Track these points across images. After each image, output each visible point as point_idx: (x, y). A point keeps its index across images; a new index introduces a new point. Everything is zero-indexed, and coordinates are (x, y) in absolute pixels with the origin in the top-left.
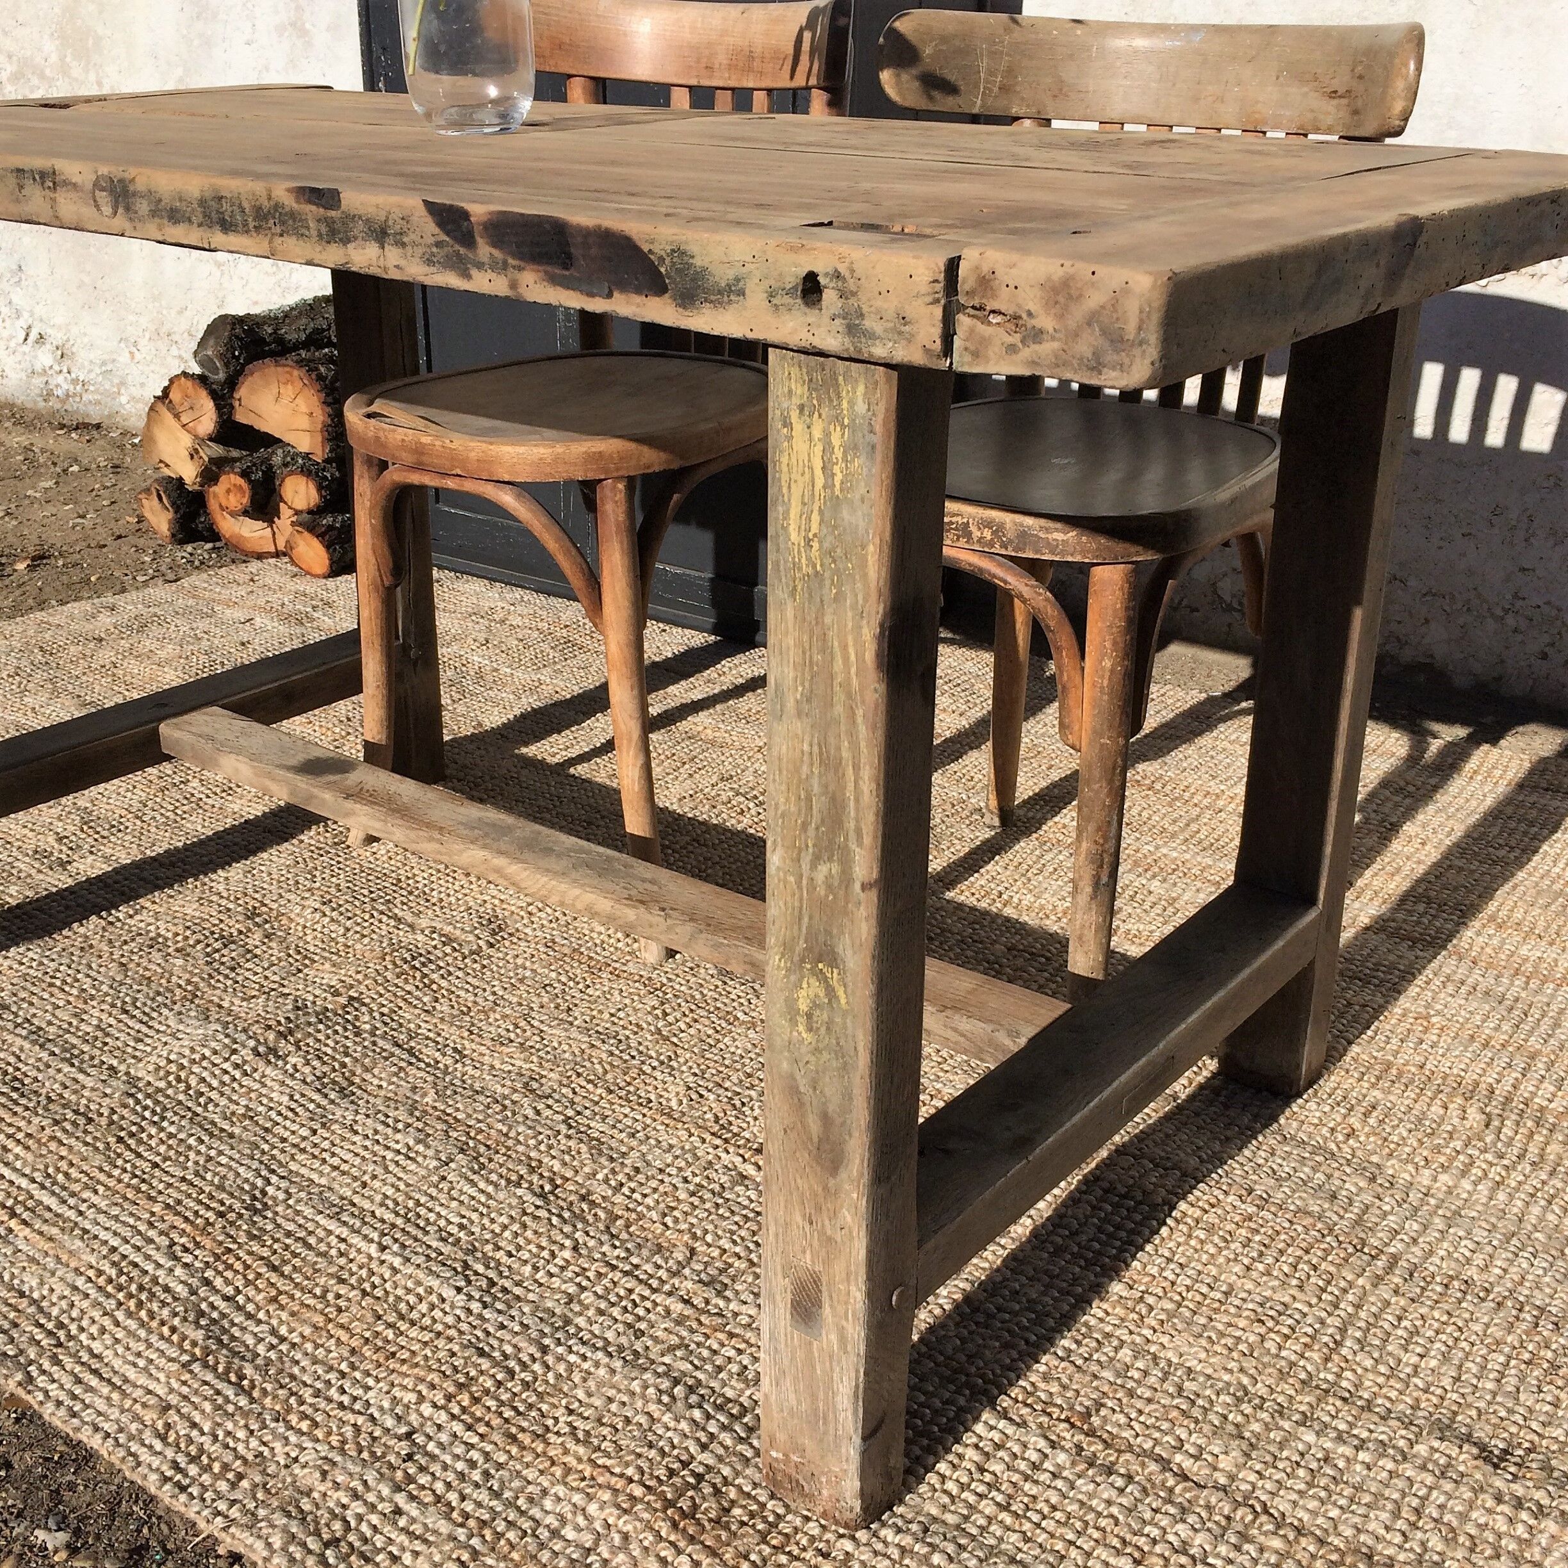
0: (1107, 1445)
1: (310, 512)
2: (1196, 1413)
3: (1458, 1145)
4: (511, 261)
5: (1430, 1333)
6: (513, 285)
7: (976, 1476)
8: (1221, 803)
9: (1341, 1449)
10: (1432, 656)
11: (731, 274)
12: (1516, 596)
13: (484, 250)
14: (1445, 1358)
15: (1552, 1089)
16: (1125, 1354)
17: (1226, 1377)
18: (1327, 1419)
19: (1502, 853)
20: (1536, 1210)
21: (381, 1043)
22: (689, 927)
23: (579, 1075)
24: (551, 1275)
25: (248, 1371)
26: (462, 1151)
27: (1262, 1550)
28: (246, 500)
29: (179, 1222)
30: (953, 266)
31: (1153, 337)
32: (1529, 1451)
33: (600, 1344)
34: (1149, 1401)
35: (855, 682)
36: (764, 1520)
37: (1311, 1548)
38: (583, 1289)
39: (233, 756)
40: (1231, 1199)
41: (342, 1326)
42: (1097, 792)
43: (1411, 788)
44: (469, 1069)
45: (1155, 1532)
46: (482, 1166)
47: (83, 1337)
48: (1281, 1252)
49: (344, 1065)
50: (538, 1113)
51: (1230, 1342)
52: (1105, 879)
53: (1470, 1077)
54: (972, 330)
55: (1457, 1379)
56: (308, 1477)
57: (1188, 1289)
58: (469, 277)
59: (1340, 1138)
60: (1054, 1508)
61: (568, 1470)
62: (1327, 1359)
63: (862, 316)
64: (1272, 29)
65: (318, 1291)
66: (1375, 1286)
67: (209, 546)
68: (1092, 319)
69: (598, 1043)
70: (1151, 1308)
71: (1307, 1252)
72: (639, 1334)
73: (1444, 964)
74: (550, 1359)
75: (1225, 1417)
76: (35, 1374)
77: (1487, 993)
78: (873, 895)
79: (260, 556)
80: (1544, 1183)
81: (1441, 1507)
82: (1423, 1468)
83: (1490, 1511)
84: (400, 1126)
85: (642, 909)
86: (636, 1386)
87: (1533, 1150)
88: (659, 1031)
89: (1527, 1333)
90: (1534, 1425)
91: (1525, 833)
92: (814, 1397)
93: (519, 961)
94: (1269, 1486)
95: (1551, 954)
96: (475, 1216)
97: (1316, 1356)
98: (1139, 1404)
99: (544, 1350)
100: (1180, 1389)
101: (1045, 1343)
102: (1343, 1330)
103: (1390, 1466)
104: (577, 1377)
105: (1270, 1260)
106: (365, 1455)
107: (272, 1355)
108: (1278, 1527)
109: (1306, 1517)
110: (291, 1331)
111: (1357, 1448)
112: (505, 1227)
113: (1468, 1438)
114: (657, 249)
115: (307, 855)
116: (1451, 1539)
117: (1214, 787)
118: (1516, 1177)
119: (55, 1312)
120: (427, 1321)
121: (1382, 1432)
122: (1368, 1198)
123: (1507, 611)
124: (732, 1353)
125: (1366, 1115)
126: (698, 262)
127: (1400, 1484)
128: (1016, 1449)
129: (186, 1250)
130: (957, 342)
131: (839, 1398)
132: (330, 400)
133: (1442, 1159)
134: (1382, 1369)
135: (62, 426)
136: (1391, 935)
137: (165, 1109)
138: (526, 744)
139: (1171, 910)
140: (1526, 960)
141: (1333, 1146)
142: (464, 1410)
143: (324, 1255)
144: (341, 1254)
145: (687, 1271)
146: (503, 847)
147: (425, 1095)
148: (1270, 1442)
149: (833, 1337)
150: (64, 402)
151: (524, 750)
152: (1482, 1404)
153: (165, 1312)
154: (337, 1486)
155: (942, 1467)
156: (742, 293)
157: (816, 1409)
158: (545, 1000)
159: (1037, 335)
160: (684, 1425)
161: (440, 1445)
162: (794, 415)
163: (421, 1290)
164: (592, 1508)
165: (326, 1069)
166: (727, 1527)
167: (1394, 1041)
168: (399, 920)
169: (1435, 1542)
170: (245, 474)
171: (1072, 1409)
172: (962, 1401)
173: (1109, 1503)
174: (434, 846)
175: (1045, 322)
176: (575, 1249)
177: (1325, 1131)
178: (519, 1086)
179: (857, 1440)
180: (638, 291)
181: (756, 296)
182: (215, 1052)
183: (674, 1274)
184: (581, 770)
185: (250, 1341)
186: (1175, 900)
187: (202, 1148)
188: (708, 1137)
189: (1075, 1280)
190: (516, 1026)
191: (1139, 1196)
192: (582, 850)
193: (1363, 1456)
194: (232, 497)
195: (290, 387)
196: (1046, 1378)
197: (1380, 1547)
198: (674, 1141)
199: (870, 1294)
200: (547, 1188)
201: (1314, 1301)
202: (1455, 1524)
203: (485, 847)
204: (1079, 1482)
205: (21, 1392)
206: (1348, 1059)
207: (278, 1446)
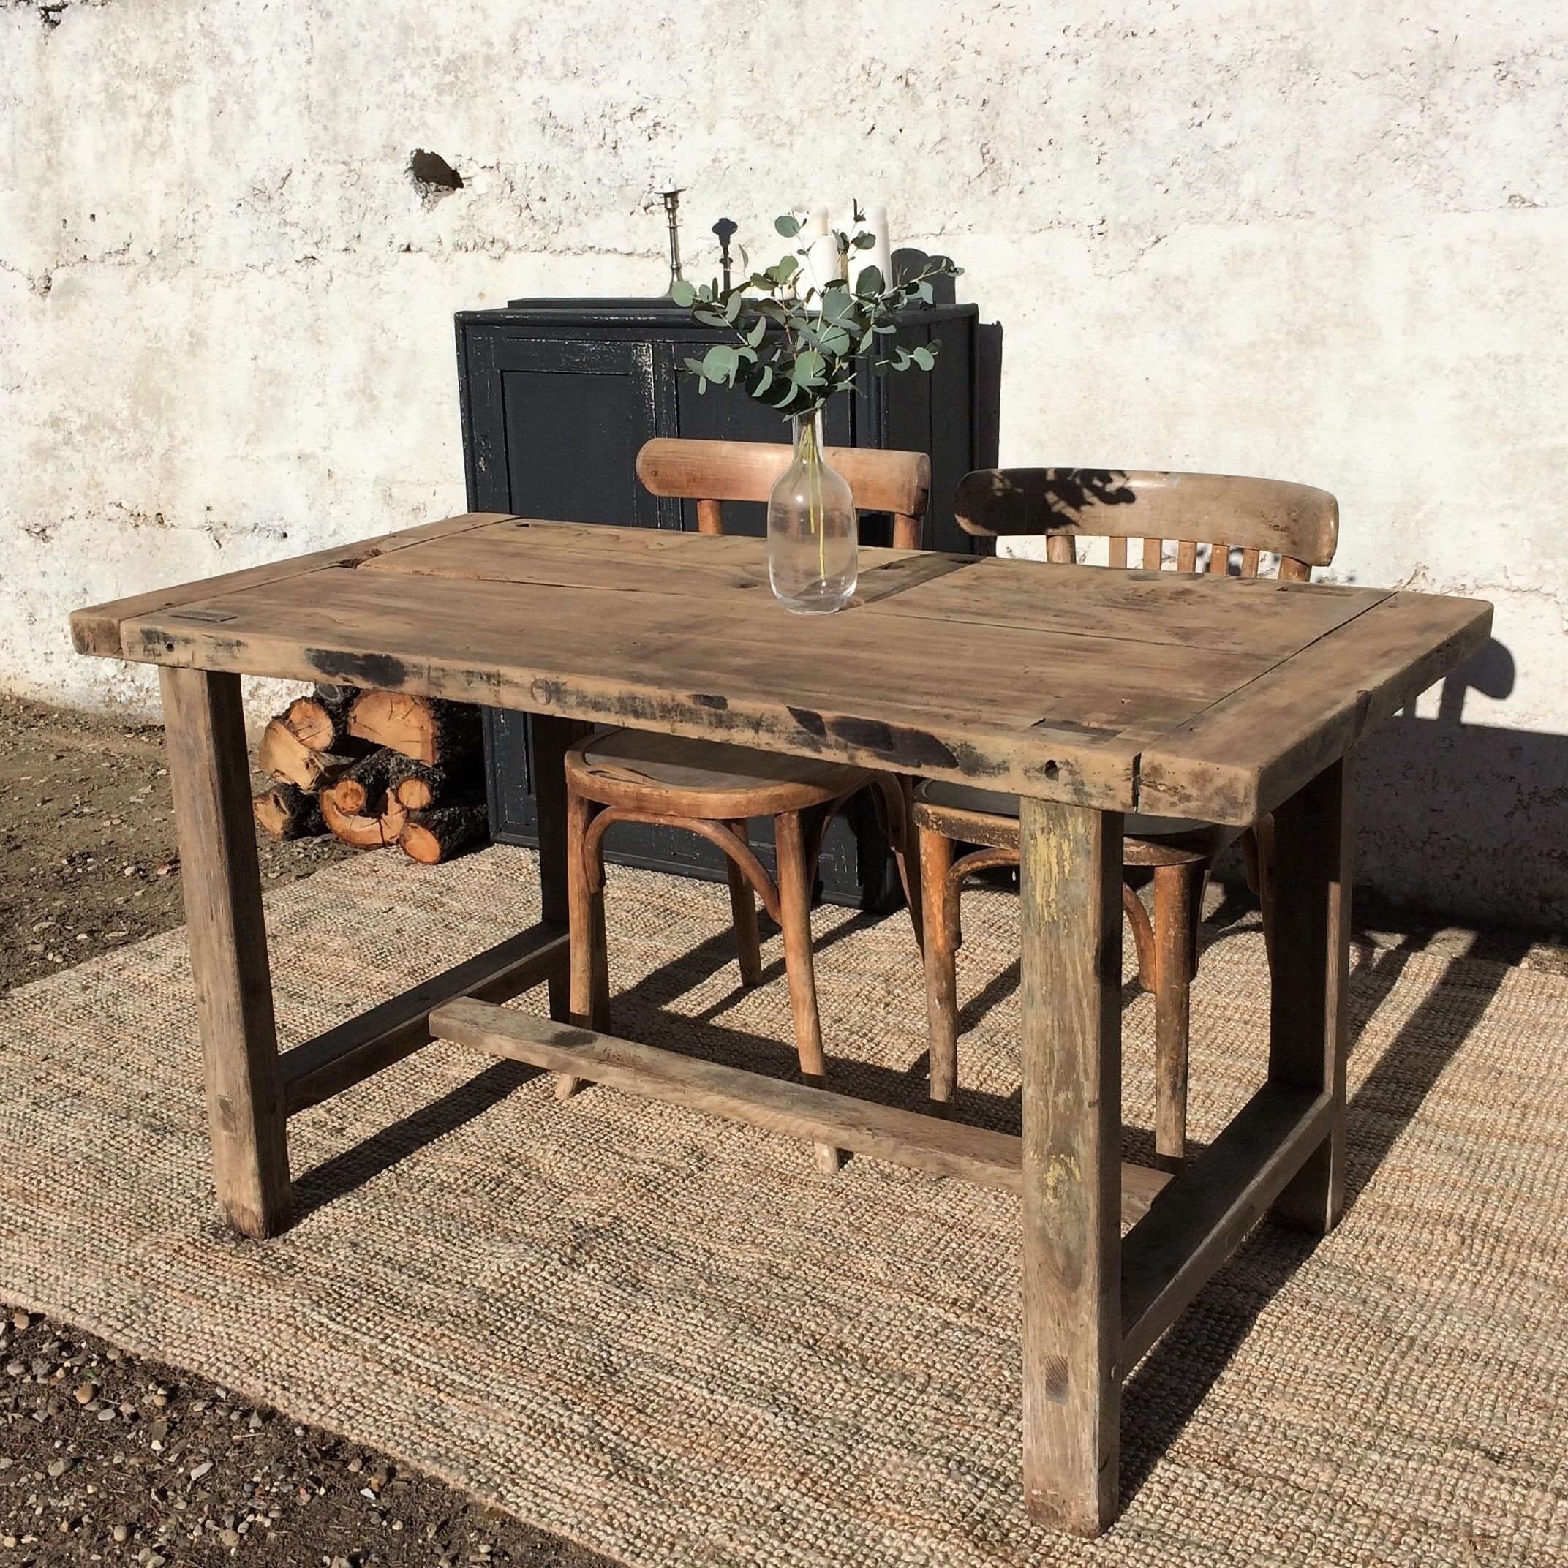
0: (1245, 1474)
1: (423, 810)
2: (1299, 1449)
3: (1445, 1259)
4: (850, 744)
5: (1444, 1386)
6: (851, 758)
7: (1164, 1499)
8: (1228, 1013)
9: (1397, 1462)
10: (1371, 881)
11: (1000, 760)
12: (1430, 831)
13: (831, 737)
14: (1456, 1400)
15: (1504, 1214)
16: (1245, 1417)
17: (1315, 1425)
18: (1385, 1444)
19: (1445, 1040)
20: (1503, 1300)
21: (649, 1249)
22: (892, 1142)
23: (805, 1261)
24: (836, 1400)
25: (650, 1478)
26: (742, 1321)
27: (1356, 1526)
28: (361, 802)
29: (561, 1385)
30: (1137, 760)
31: (1253, 801)
32: (1517, 1452)
33: (886, 1441)
34: (1266, 1445)
35: (1081, 983)
36: (1032, 1538)
37: (1388, 1522)
38: (862, 1407)
39: (497, 1036)
40: (1295, 1308)
41: (702, 1445)
42: (1171, 1022)
43: (1371, 992)
44: (720, 1262)
45: (1287, 1521)
46: (760, 1331)
47: (527, 1466)
48: (1337, 1341)
49: (629, 1267)
50: (784, 1290)
51: (1313, 1402)
52: (1180, 1085)
53: (1446, 1211)
54: (1149, 795)
55: (1465, 1413)
56: (722, 1539)
57: (1278, 1371)
58: (820, 752)
59: (1363, 1261)
60: (1218, 1514)
61: (893, 1521)
62: (1378, 1408)
63: (1083, 785)
64: (1228, 478)
65: (676, 1423)
66: (1403, 1358)
67: (318, 840)
68: (1218, 791)
69: (810, 1236)
70: (1255, 1387)
71: (1354, 1340)
72: (912, 1432)
73: (1413, 1129)
74: (856, 1453)
75: (1318, 1450)
76: (504, 1492)
77: (1450, 1149)
78: (1096, 1109)
79: (369, 848)
80: (1506, 1280)
81: (1466, 1490)
82: (1451, 1467)
83: (1497, 1489)
84: (690, 1307)
85: (854, 1131)
86: (921, 1465)
87: (1496, 1259)
88: (851, 1224)
89: (1507, 1379)
90: (1519, 1436)
91: (1461, 1023)
92: (1064, 1446)
93: (727, 1179)
94: (1354, 1488)
95: (1492, 1116)
96: (767, 1365)
97: (1371, 1407)
98: (1261, 1447)
99: (850, 1447)
100: (1285, 1437)
101: (1187, 1415)
102: (1386, 1389)
103: (1430, 1468)
104: (878, 1464)
105: (1330, 1347)
106: (753, 1523)
107: (662, 1467)
108: (1365, 1512)
109: (1381, 1505)
110: (668, 1451)
111: (1407, 1460)
112: (791, 1371)
113: (1477, 1447)
114: (950, 743)
115: (529, 1108)
116: (1475, 1507)
117: (1221, 1000)
118: (1486, 1279)
119: (501, 1452)
120: (761, 1437)
121: (1422, 1450)
122: (1389, 1302)
123: (1425, 843)
124: (980, 1438)
125: (1378, 1243)
126: (978, 751)
127: (1438, 1478)
128: (1186, 1481)
129: (574, 1404)
130: (1141, 799)
131: (1082, 1443)
132: (438, 715)
133: (1435, 1270)
134: (1415, 1411)
135: (129, 730)
136: (1374, 1110)
137: (513, 1309)
138: (666, 1003)
139: (1208, 1102)
140: (1475, 1121)
141: (1358, 1268)
142: (809, 1489)
143: (671, 1399)
144: (683, 1399)
145: (929, 1389)
146: (735, 1092)
147: (697, 1285)
148: (1350, 1462)
149: (1078, 1401)
150: (126, 707)
151: (666, 1008)
152: (1483, 1427)
153: (578, 1446)
154: (742, 1543)
155: (1140, 1496)
156: (1007, 769)
157: (1066, 1454)
158: (758, 1208)
159: (1187, 798)
160: (962, 1486)
161: (801, 1512)
162: (1038, 833)
163: (749, 1417)
164: (918, 1541)
165: (617, 1271)
166: (1009, 1544)
167: (1389, 1189)
168: (621, 1155)
169: (1465, 1511)
170: (360, 780)
171: (1216, 1453)
172: (1143, 1456)
173: (1254, 1508)
174: (680, 1095)
175: (1193, 791)
176: (846, 1380)
177: (1351, 1257)
178: (764, 1272)
179: (1095, 1471)
180: (938, 765)
181: (1016, 772)
182: (532, 1265)
183: (922, 1392)
184: (718, 1021)
185: (643, 1460)
186: (1209, 1094)
187: (553, 1334)
188: (915, 1297)
189: (1199, 1373)
190: (744, 1229)
191: (1232, 1311)
192: (793, 1090)
193: (1411, 1464)
194: (348, 799)
195: (402, 705)
196: (1194, 1436)
197: (1431, 1518)
198: (890, 1302)
199: (1100, 1370)
200: (811, 1342)
201: (1364, 1371)
202: (1476, 1498)
203: (720, 1093)
204: (1231, 1498)
205: (499, 1505)
206: (1358, 1204)
207: (690, 1523)
